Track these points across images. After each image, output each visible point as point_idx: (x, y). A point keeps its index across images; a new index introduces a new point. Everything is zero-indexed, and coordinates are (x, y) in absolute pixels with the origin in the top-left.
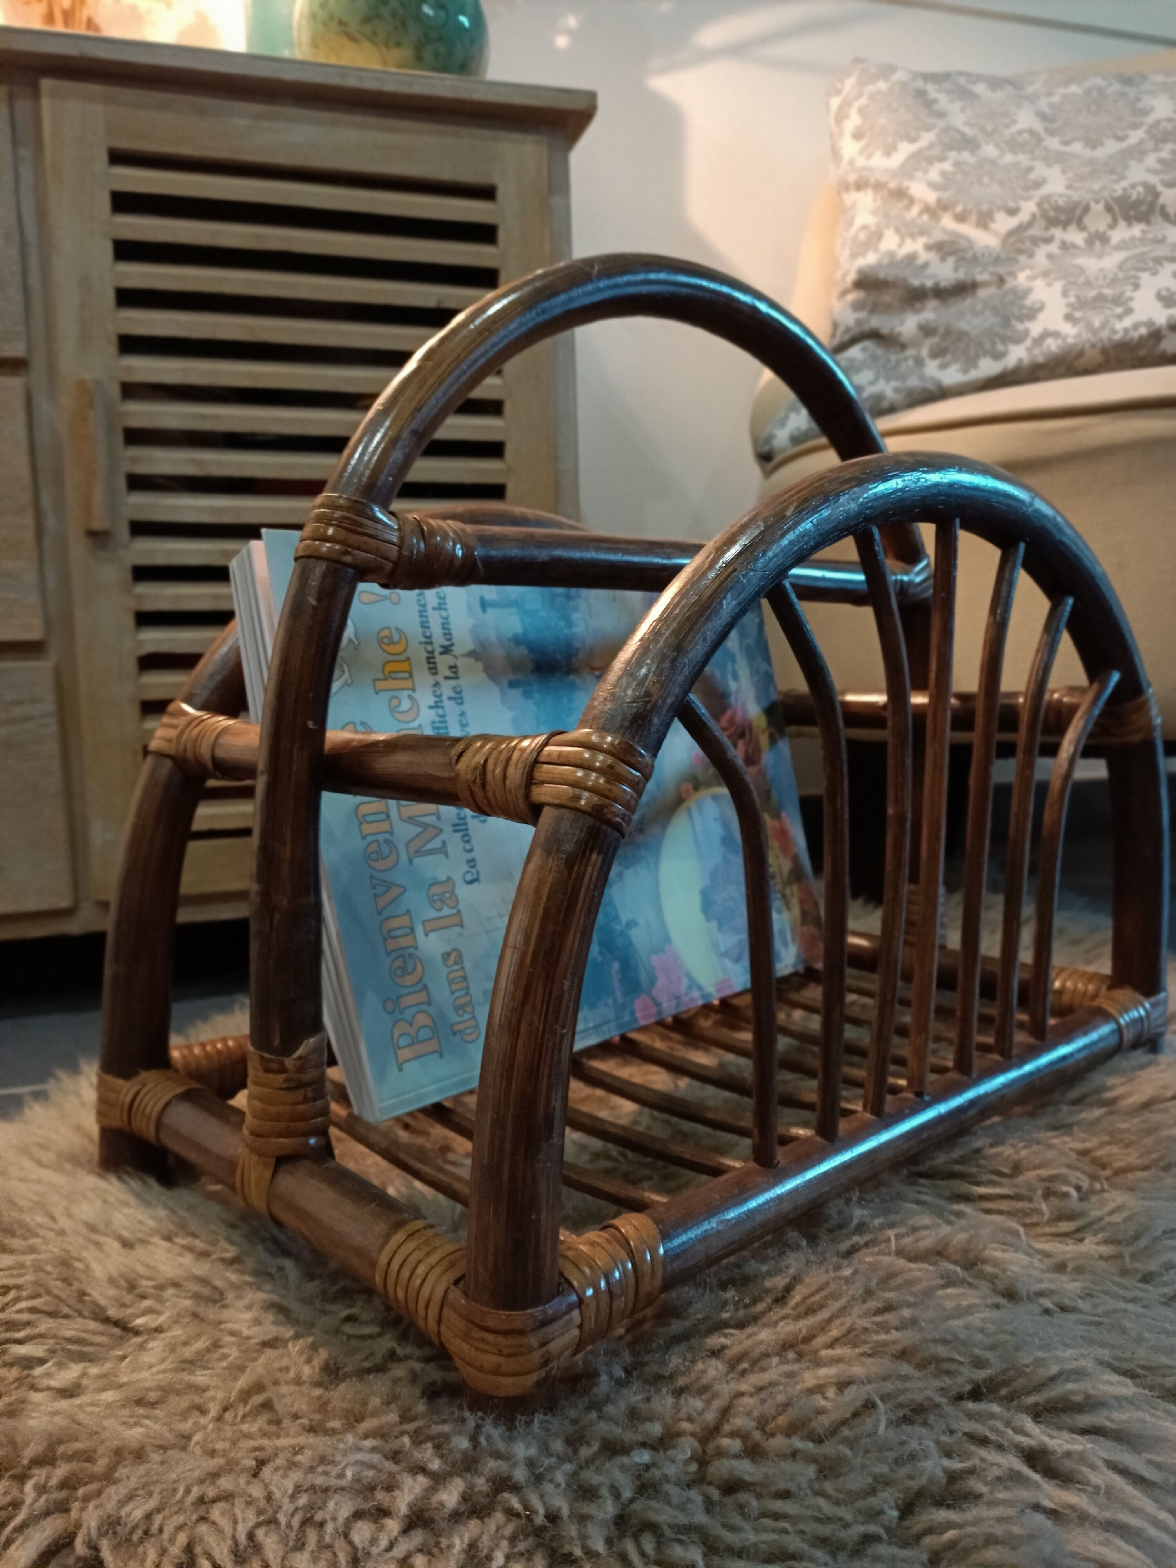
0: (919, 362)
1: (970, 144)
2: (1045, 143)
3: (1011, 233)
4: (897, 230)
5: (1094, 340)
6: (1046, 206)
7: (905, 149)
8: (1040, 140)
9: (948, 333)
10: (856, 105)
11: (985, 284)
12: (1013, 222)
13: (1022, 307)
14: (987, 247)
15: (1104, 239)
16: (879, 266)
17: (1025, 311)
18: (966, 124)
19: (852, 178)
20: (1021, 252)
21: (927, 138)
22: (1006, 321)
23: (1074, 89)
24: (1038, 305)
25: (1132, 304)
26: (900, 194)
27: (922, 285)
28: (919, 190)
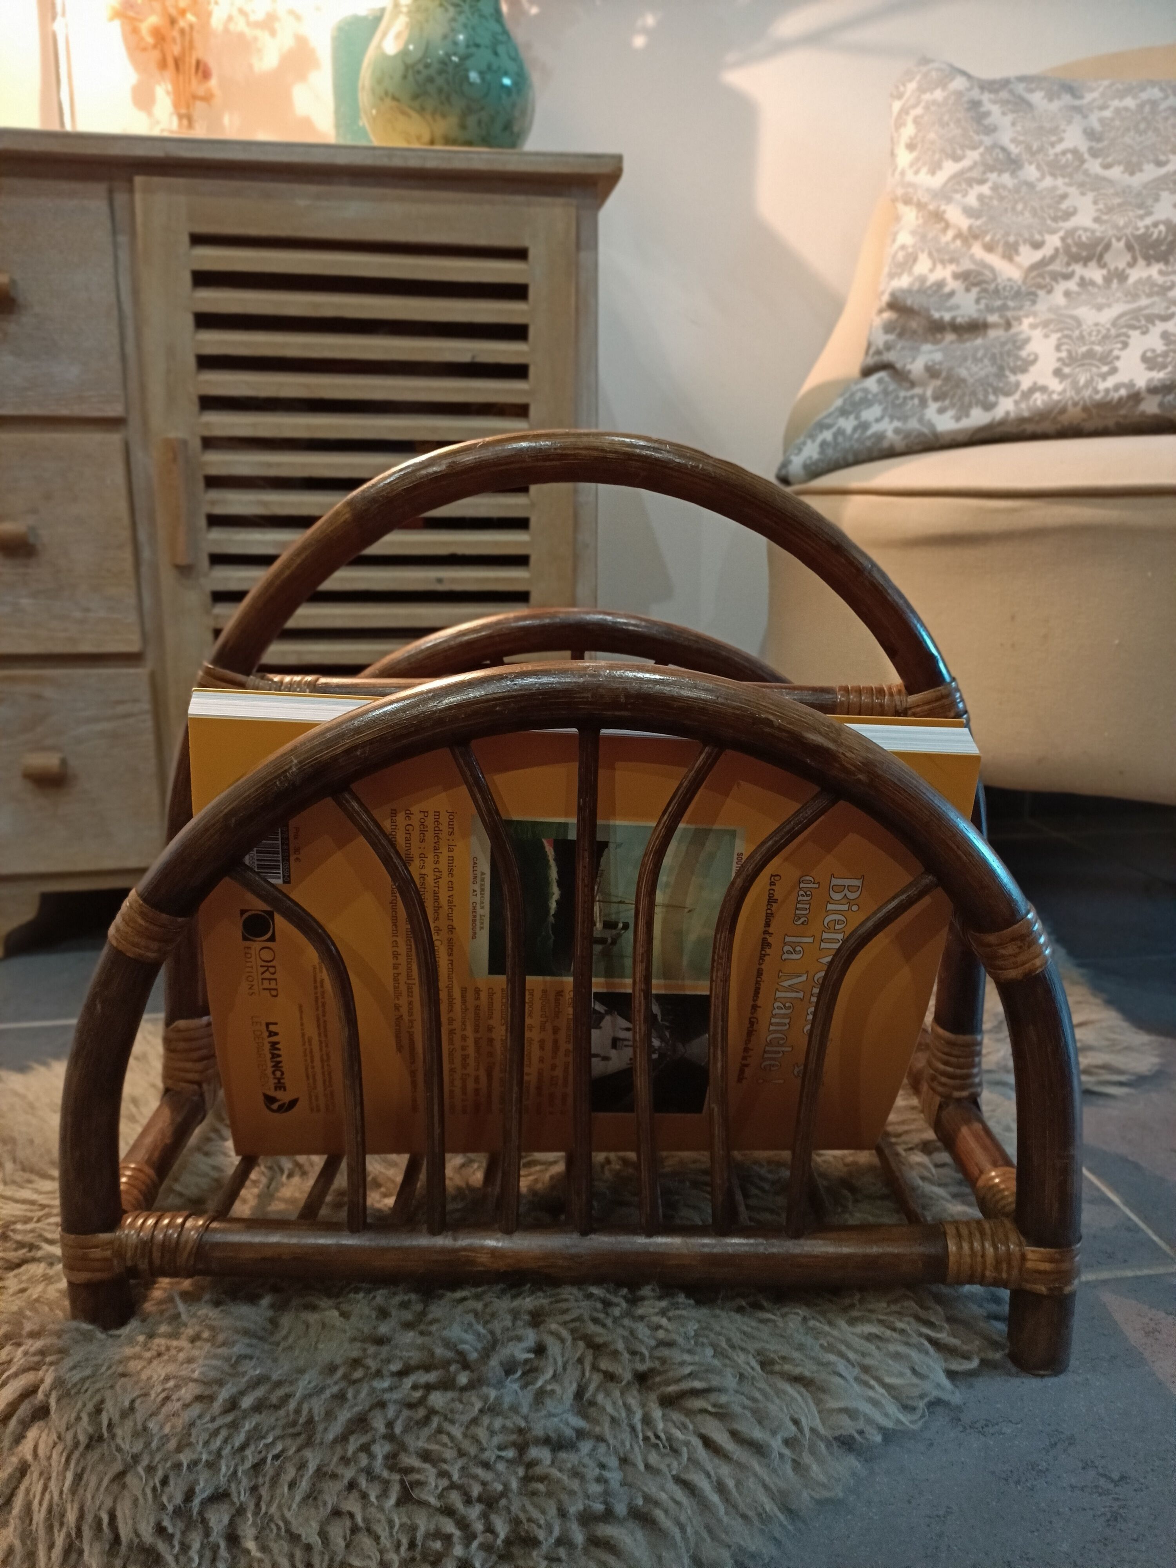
0: (923, 402)
1: (1013, 164)
2: (1086, 166)
3: (1034, 267)
4: (930, 255)
5: (1076, 398)
6: (1070, 241)
7: (950, 168)
8: (1083, 161)
9: (948, 379)
10: (914, 112)
11: (995, 326)
12: (1038, 255)
13: (1018, 358)
14: (1010, 280)
15: (1122, 277)
16: (909, 291)
17: (1019, 363)
18: (1013, 140)
19: (900, 192)
20: (1041, 287)
21: (973, 156)
22: (1000, 374)
23: (1130, 102)
24: (1032, 357)
25: (1118, 364)
26: (938, 216)
27: (941, 319)
28: (954, 215)
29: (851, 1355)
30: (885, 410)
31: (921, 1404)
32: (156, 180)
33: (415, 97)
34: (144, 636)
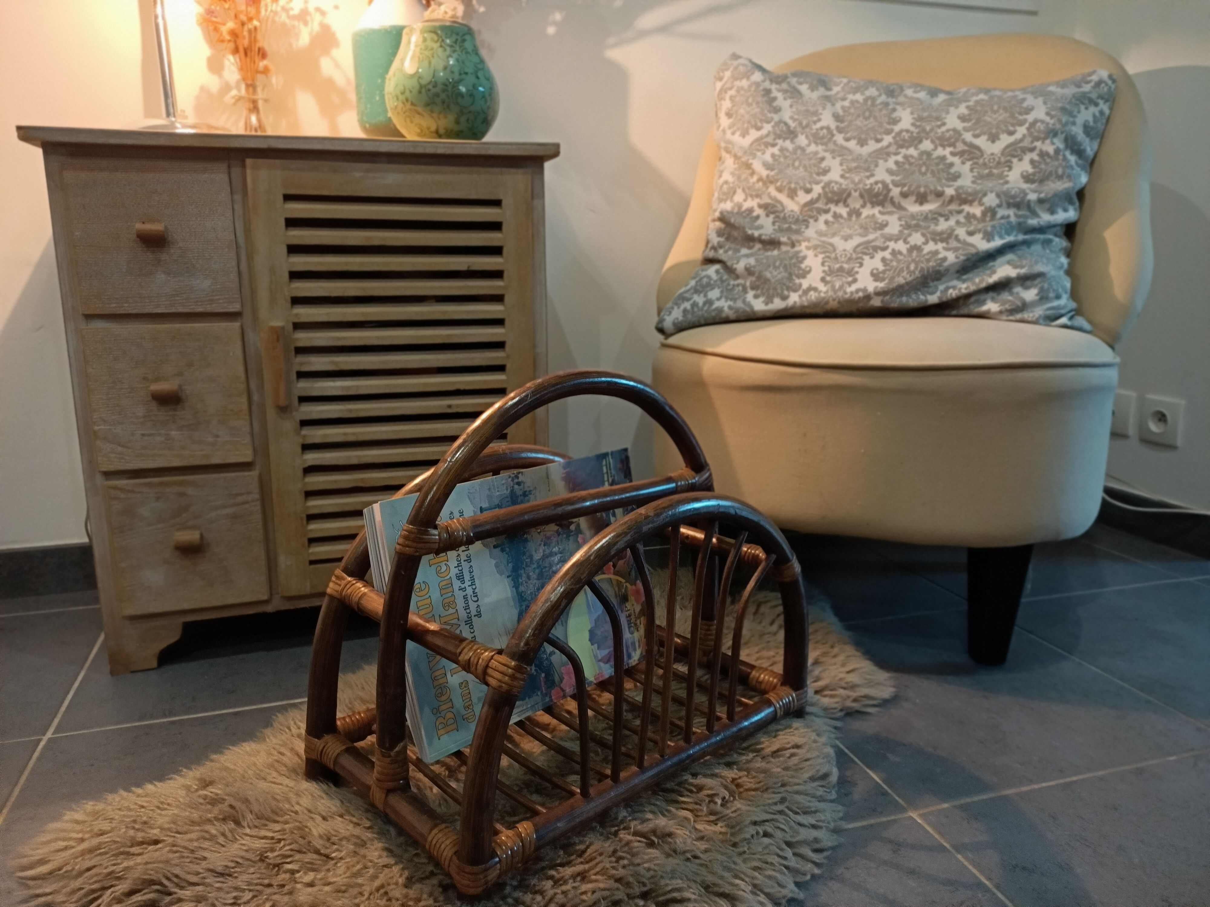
0: (745, 290)
1: (791, 134)
2: (835, 138)
3: (807, 204)
4: (744, 190)
5: (834, 296)
6: (827, 190)
7: (754, 134)
8: (833, 135)
9: (759, 277)
10: (730, 93)
11: (785, 244)
12: (808, 198)
13: (800, 268)
14: (792, 211)
15: (858, 214)
16: (731, 213)
17: (801, 272)
18: (791, 118)
19: (722, 143)
20: (811, 217)
21: (767, 128)
22: (790, 278)
23: (859, 97)
24: (808, 269)
25: (858, 276)
26: (748, 166)
27: (753, 234)
28: (757, 165)
29: (747, 879)
30: (722, 292)
31: (784, 901)
32: (260, 161)
33: (427, 105)
34: (255, 451)
